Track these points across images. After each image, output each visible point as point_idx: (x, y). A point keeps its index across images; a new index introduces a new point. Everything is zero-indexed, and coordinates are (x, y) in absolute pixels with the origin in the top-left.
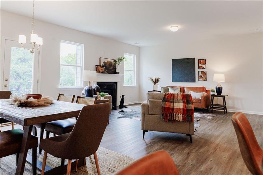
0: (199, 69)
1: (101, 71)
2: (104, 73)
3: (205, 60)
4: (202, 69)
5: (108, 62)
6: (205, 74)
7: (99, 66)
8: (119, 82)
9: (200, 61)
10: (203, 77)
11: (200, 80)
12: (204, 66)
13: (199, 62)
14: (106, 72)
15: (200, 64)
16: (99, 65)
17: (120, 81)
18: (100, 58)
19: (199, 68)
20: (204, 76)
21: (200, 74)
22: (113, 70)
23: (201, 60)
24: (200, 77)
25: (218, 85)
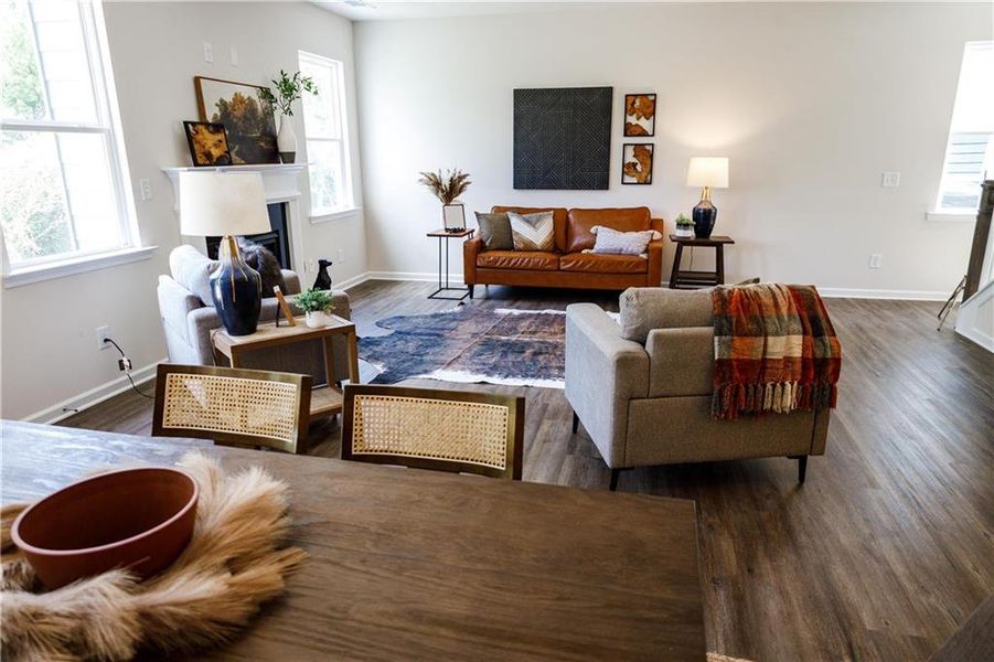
0: (626, 135)
1: (216, 153)
2: (230, 163)
3: (652, 98)
4: (639, 135)
5: (238, 99)
6: (646, 154)
7: (201, 127)
8: (294, 199)
9: (631, 100)
10: (639, 167)
11: (628, 179)
12: (645, 124)
13: (629, 106)
14: (237, 154)
15: (631, 115)
16: (194, 118)
17: (299, 194)
18: (197, 80)
19: (629, 130)
20: (643, 166)
21: (630, 158)
22: (262, 144)
23: (636, 96)
24: (628, 168)
25: (702, 202)
